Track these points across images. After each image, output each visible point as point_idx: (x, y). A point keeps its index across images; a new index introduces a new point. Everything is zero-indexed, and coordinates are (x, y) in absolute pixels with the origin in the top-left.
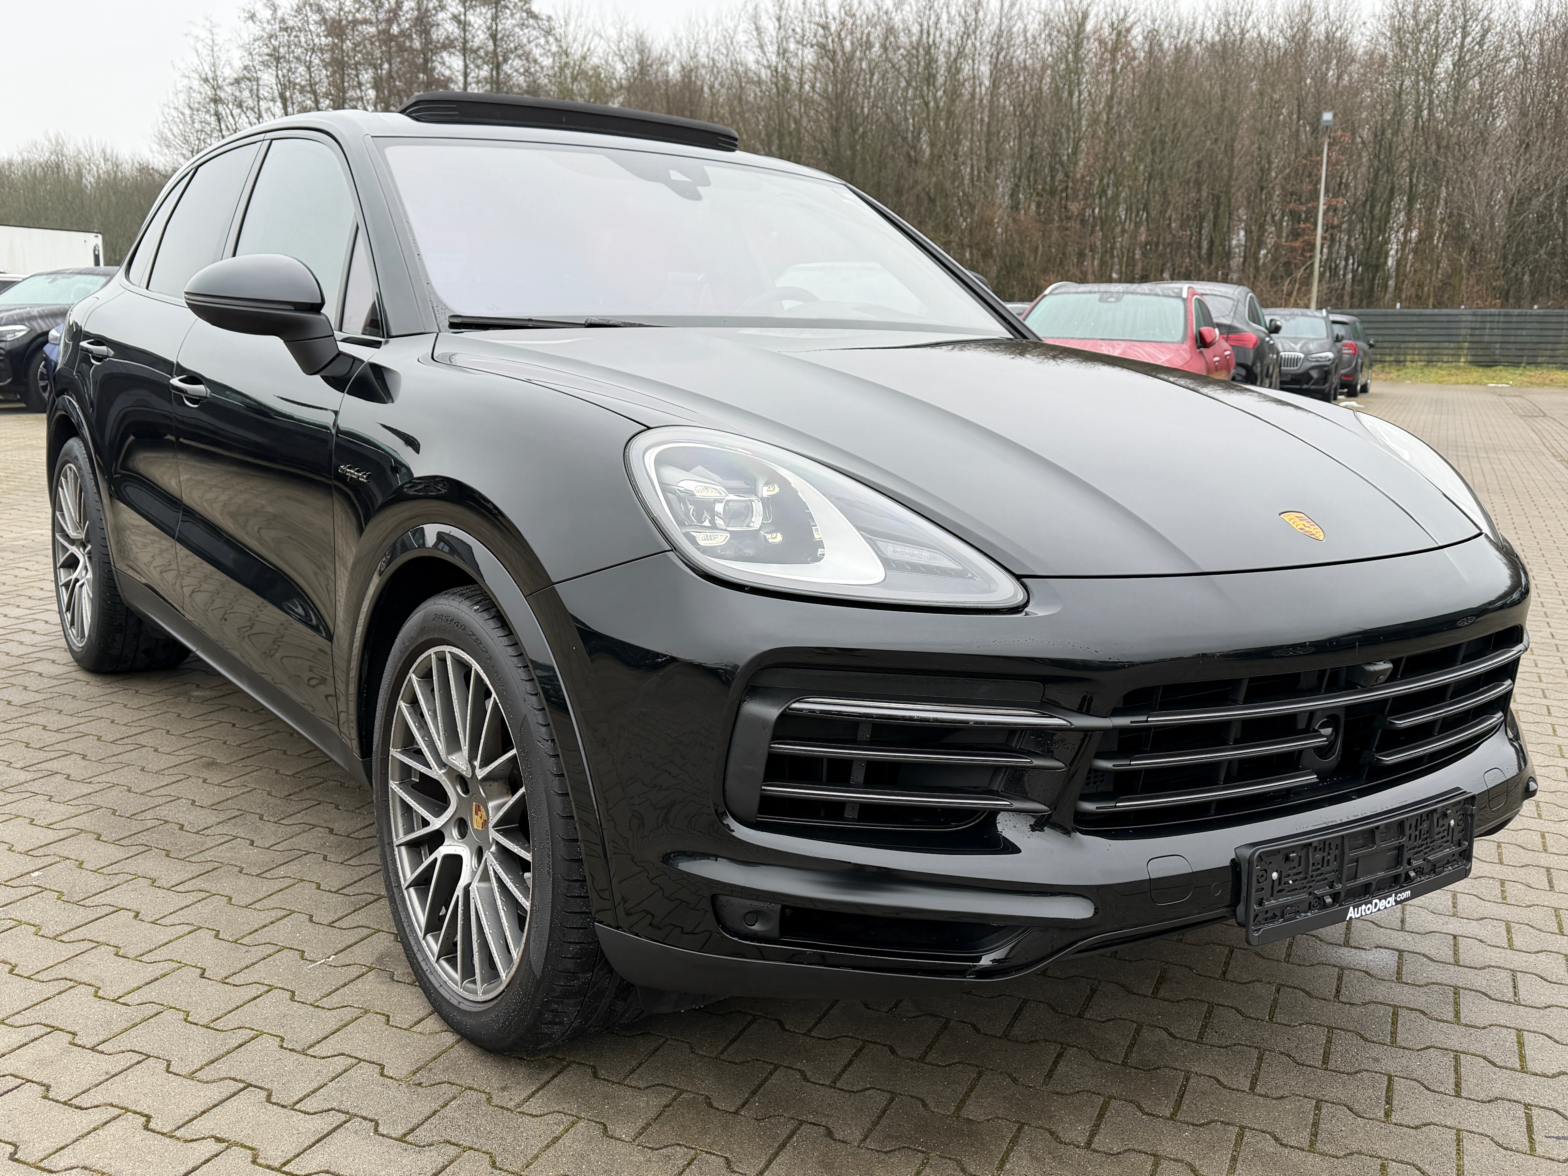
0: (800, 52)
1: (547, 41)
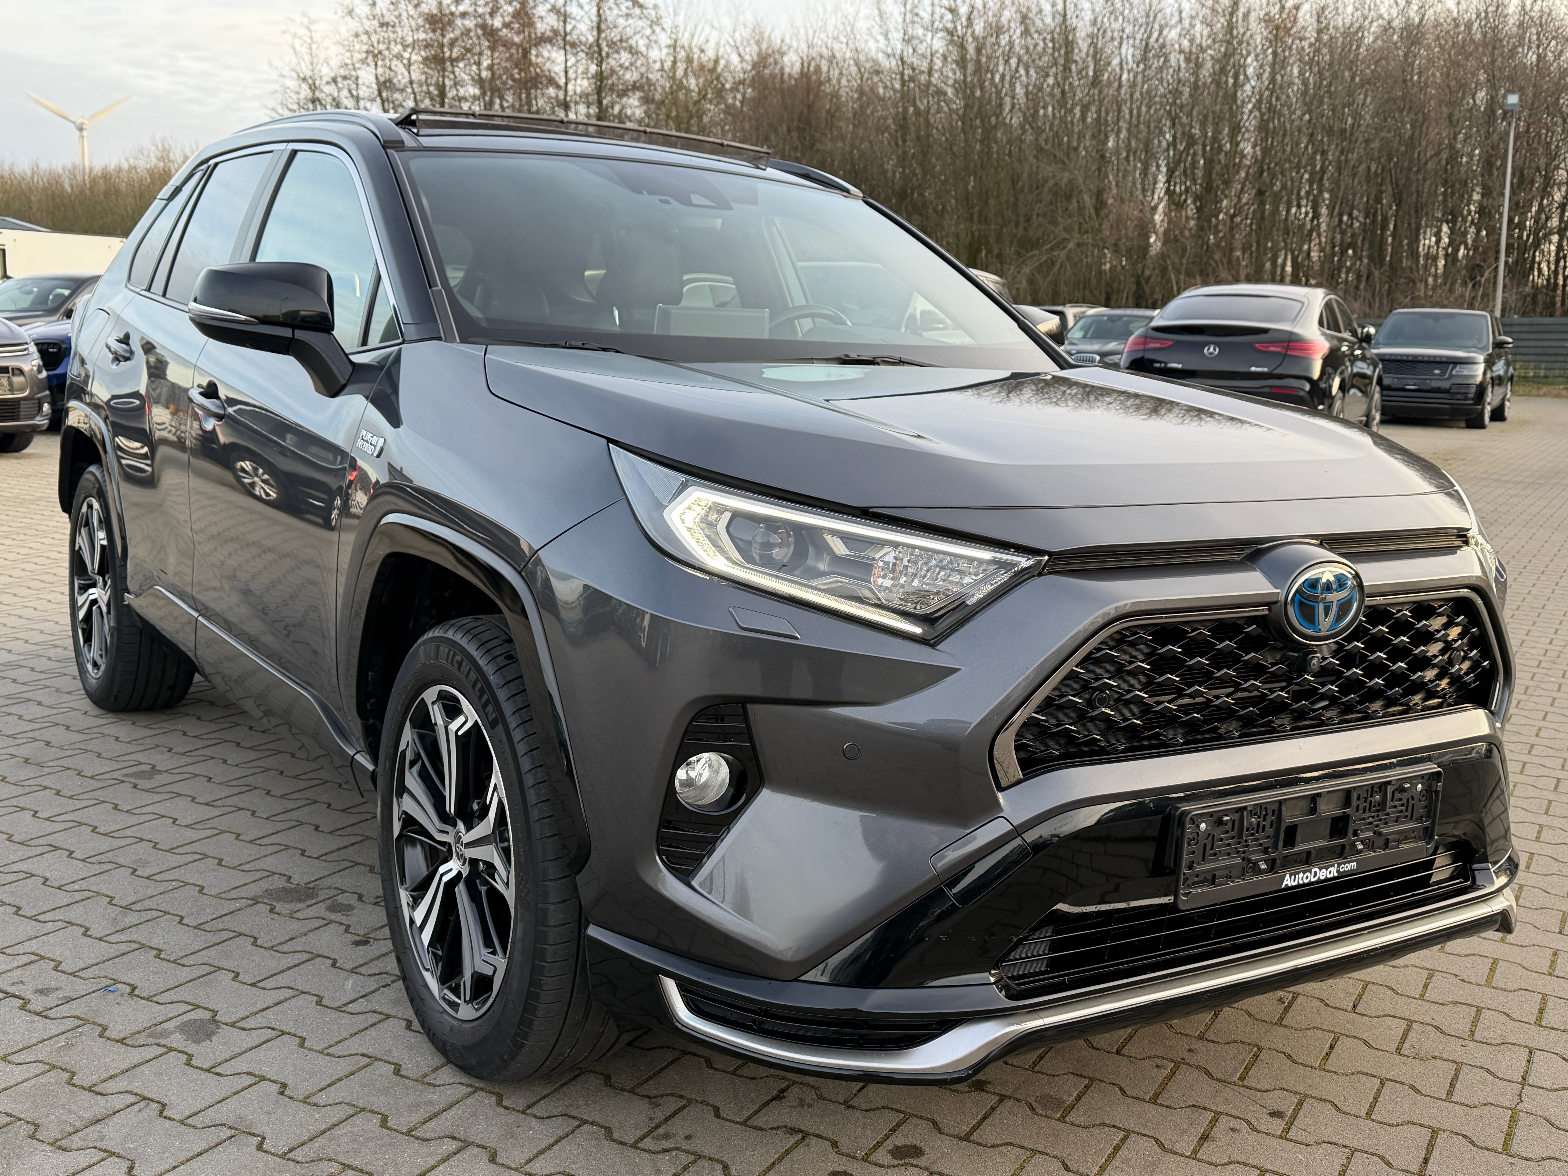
1: (654, 32)
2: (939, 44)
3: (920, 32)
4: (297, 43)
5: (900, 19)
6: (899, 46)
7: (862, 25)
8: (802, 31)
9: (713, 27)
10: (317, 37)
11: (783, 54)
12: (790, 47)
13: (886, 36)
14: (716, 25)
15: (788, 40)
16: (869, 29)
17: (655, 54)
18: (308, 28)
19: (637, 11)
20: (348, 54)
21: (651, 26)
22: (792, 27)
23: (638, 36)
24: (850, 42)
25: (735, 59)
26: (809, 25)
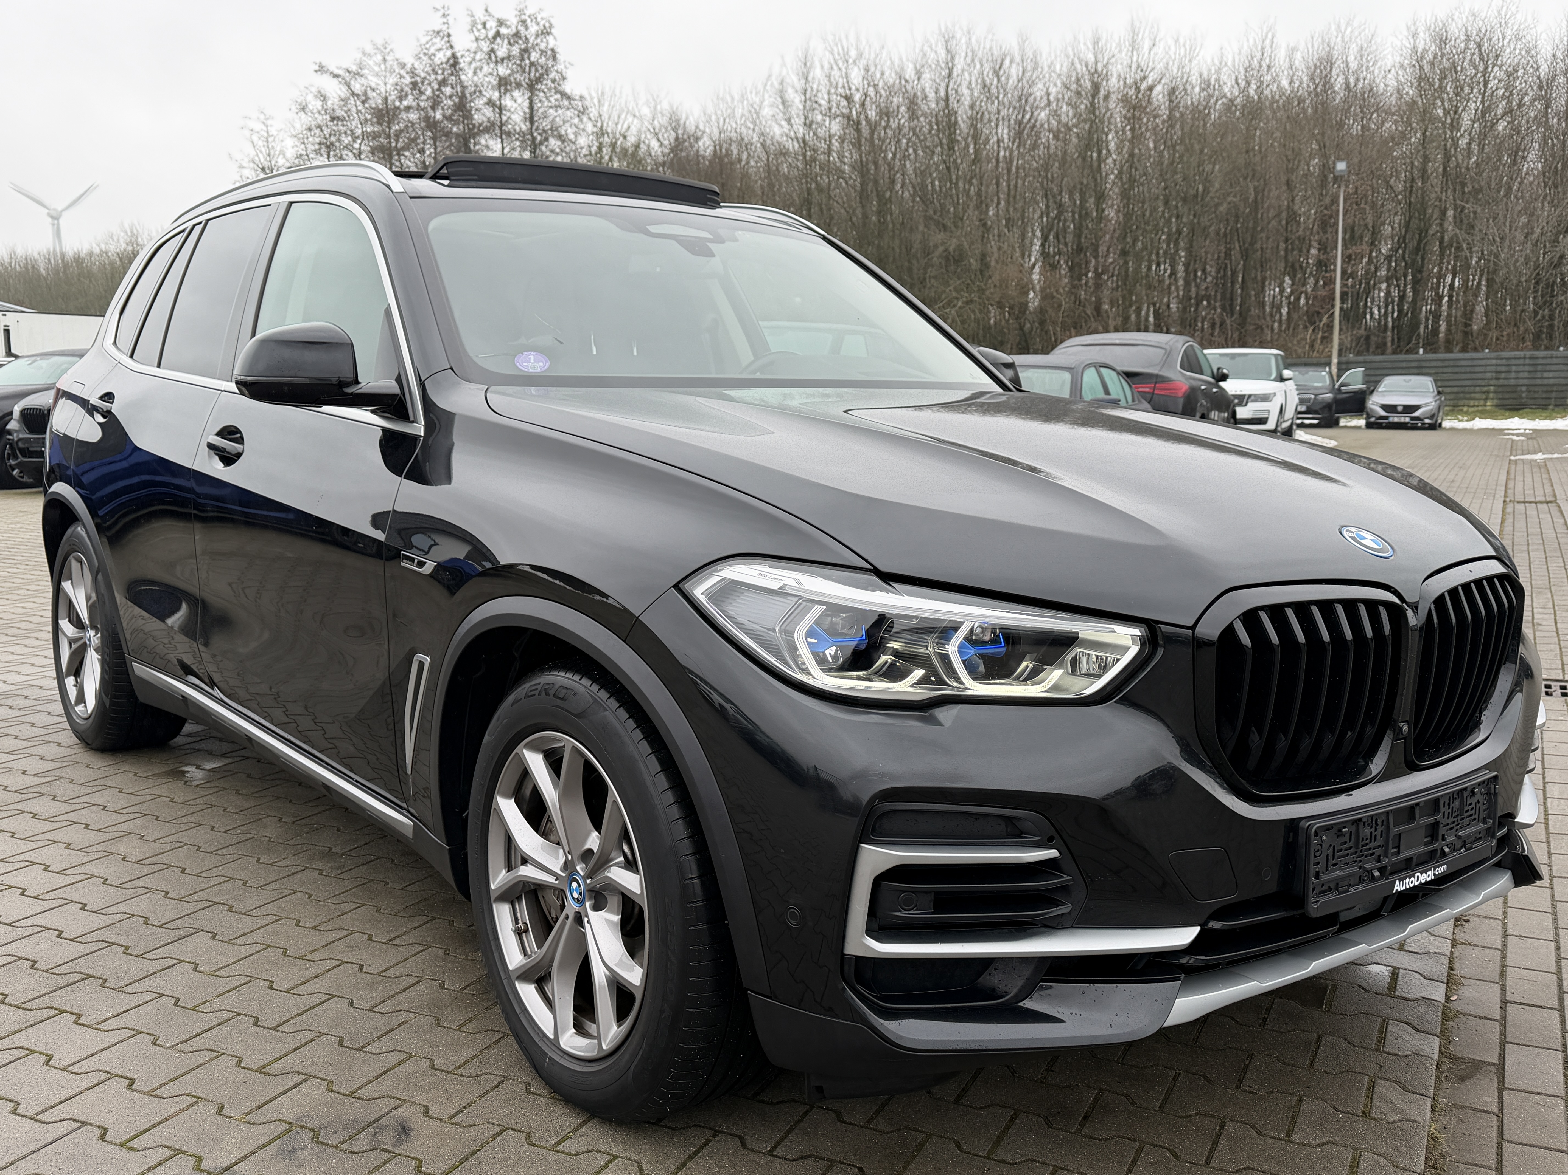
0: (826, 124)
1: (581, 120)
2: (836, 127)
3: (819, 118)
4: (255, 138)
5: (801, 107)
6: (801, 131)
7: (767, 112)
8: (714, 118)
9: (635, 116)
10: (273, 131)
11: (697, 139)
12: (704, 132)
13: (789, 121)
14: (637, 114)
15: (701, 127)
16: (774, 116)
17: (582, 141)
18: (263, 123)
19: (566, 103)
20: (303, 146)
21: (579, 116)
22: (705, 114)
23: (567, 125)
24: (757, 128)
25: (654, 144)
26: (719, 112)
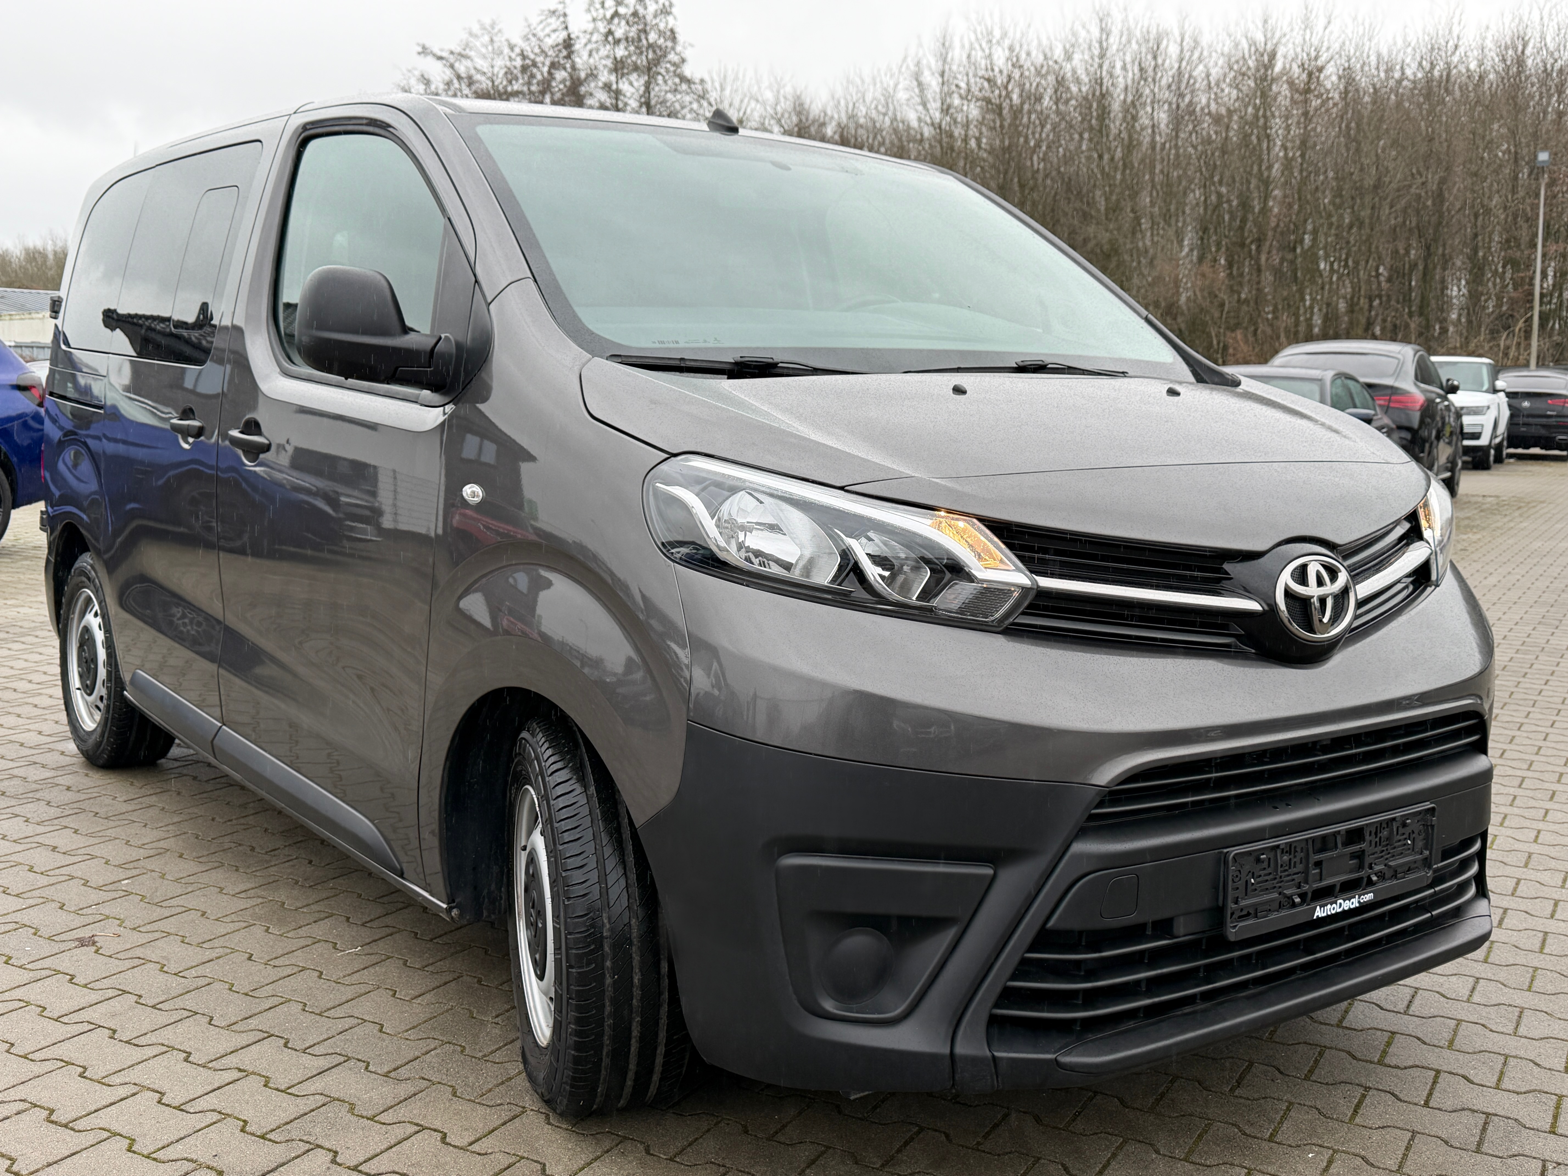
0: (965, 108)
